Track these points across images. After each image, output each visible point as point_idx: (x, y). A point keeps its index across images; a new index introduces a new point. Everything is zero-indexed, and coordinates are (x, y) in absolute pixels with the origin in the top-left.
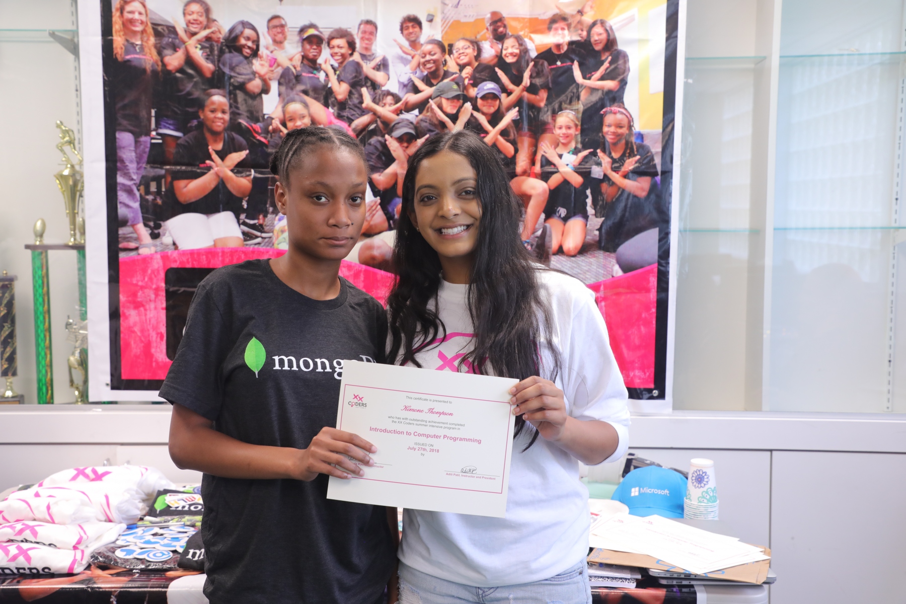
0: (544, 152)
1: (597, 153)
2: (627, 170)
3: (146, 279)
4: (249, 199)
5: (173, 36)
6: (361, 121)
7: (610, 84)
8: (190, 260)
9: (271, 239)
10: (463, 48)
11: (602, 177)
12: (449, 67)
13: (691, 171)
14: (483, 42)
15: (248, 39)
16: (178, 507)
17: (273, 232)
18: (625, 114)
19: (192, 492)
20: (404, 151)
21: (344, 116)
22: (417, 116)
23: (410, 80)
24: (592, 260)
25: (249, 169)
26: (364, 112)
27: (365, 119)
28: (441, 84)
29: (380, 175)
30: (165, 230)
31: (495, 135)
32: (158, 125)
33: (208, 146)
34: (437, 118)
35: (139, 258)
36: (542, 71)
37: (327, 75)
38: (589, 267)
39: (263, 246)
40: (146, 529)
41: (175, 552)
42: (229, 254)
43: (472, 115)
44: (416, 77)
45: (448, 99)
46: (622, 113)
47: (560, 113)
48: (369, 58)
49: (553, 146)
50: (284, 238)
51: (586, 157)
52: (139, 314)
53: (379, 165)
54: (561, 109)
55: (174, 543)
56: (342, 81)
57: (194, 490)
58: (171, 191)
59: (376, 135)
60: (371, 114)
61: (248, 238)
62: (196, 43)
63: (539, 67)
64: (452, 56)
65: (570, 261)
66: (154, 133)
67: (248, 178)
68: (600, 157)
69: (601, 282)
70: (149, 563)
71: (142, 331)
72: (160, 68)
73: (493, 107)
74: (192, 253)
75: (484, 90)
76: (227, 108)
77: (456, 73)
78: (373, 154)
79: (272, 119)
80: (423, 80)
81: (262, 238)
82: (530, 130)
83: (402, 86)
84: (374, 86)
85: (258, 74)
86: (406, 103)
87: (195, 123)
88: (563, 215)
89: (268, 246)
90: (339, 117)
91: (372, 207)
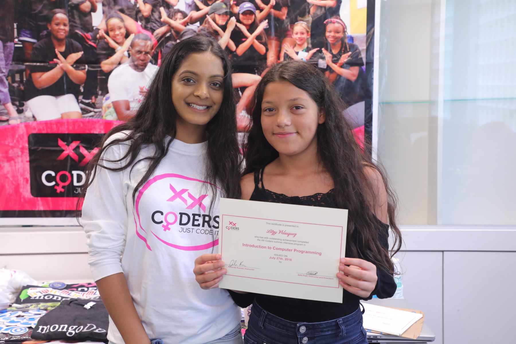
0: (286, 50)
1: (322, 51)
2: (343, 62)
3: (15, 141)
4: (84, 85)
6: (161, 30)
7: (330, 3)
9: (101, 113)
11: (325, 67)
13: (386, 62)
16: (36, 297)
17: (102, 108)
18: (341, 23)
19: (48, 286)
21: (148, 27)
22: (198, 27)
23: (193, 2)
25: (84, 65)
26: (162, 24)
27: (163, 29)
28: (214, 4)
30: (27, 107)
31: (253, 39)
32: (19, 35)
33: (55, 49)
34: (212, 28)
35: (10, 127)
39: (96, 118)
40: (13, 313)
41: (30, 328)
42: (72, 124)
43: (236, 26)
45: (219, 15)
46: (339, 23)
47: (296, 23)
49: (292, 47)
50: (110, 112)
51: (314, 54)
52: (11, 166)
54: (297, 21)
55: (30, 322)
56: (146, 3)
57: (49, 285)
58: (30, 79)
59: (171, 40)
60: (167, 25)
61: (85, 112)
66: (16, 40)
67: (83, 71)
68: (324, 53)
70: (12, 336)
71: (13, 177)
73: (251, 20)
74: (47, 123)
75: (244, 8)
76: (67, 22)
79: (99, 30)
80: (202, 2)
82: (276, 35)
83: (188, 6)
84: (168, 6)
86: (191, 18)
87: (45, 32)
89: (99, 117)
90: (146, 28)
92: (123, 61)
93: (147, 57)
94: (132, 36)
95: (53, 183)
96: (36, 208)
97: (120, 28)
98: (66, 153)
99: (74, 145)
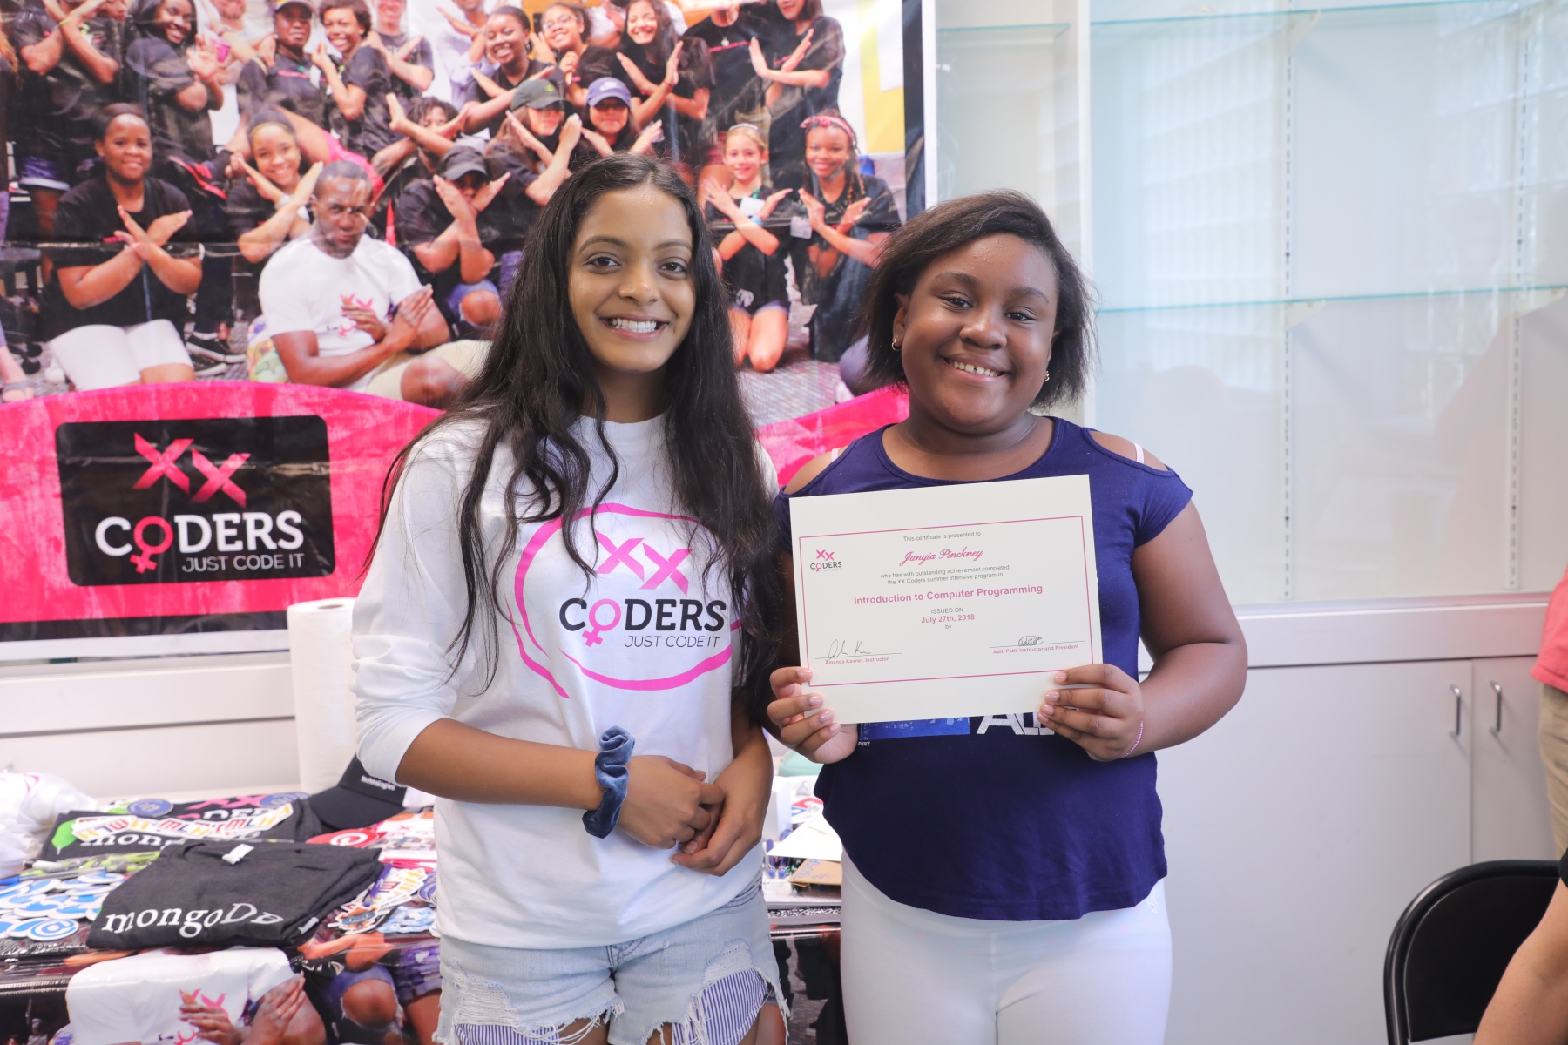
0: (711, 196)
1: (799, 195)
2: (850, 222)
3: (21, 445)
4: (198, 297)
5: (35, 9)
6: (390, 152)
7: (814, 77)
8: (99, 408)
9: (243, 365)
10: (559, 20)
11: (809, 236)
12: (537, 54)
14: (594, 9)
15: (175, 12)
16: (94, 841)
17: (245, 353)
18: (841, 127)
19: (126, 812)
20: (469, 202)
21: (358, 145)
22: (487, 141)
23: (472, 79)
24: (801, 377)
25: (195, 244)
26: (393, 136)
27: (397, 149)
28: (525, 84)
29: (429, 247)
30: (50, 357)
32: (21, 171)
33: (115, 205)
34: (522, 144)
36: (698, 56)
37: (323, 75)
38: (796, 389)
39: (230, 378)
40: (36, 883)
41: (83, 920)
42: (168, 395)
43: (582, 136)
44: (481, 72)
45: (539, 110)
46: (837, 126)
47: (732, 128)
48: (397, 41)
49: (724, 186)
50: (267, 363)
51: (780, 203)
52: (13, 508)
53: (427, 229)
54: (733, 122)
55: (83, 906)
56: (350, 83)
57: (129, 808)
58: (54, 284)
59: (419, 177)
60: (406, 139)
61: (202, 366)
62: (80, 22)
63: (692, 49)
64: (540, 34)
65: (764, 381)
66: (14, 185)
67: (194, 259)
68: (804, 202)
69: (816, 414)
70: (36, 944)
71: (21, 536)
72: (15, 68)
73: (618, 121)
74: (102, 396)
75: (600, 92)
76: (146, 136)
77: (550, 65)
78: (414, 209)
79: (230, 153)
80: (493, 78)
81: (228, 364)
82: (683, 155)
83: (457, 90)
84: (407, 90)
85: (199, 74)
86: (467, 120)
87: (89, 164)
88: (748, 303)
89: (238, 377)
90: (351, 147)
91: (419, 302)
92: (295, 231)
93: (357, 220)
94: (317, 169)
95: (127, 549)
96: (83, 613)
97: (285, 149)
98: (156, 469)
99: (177, 449)
